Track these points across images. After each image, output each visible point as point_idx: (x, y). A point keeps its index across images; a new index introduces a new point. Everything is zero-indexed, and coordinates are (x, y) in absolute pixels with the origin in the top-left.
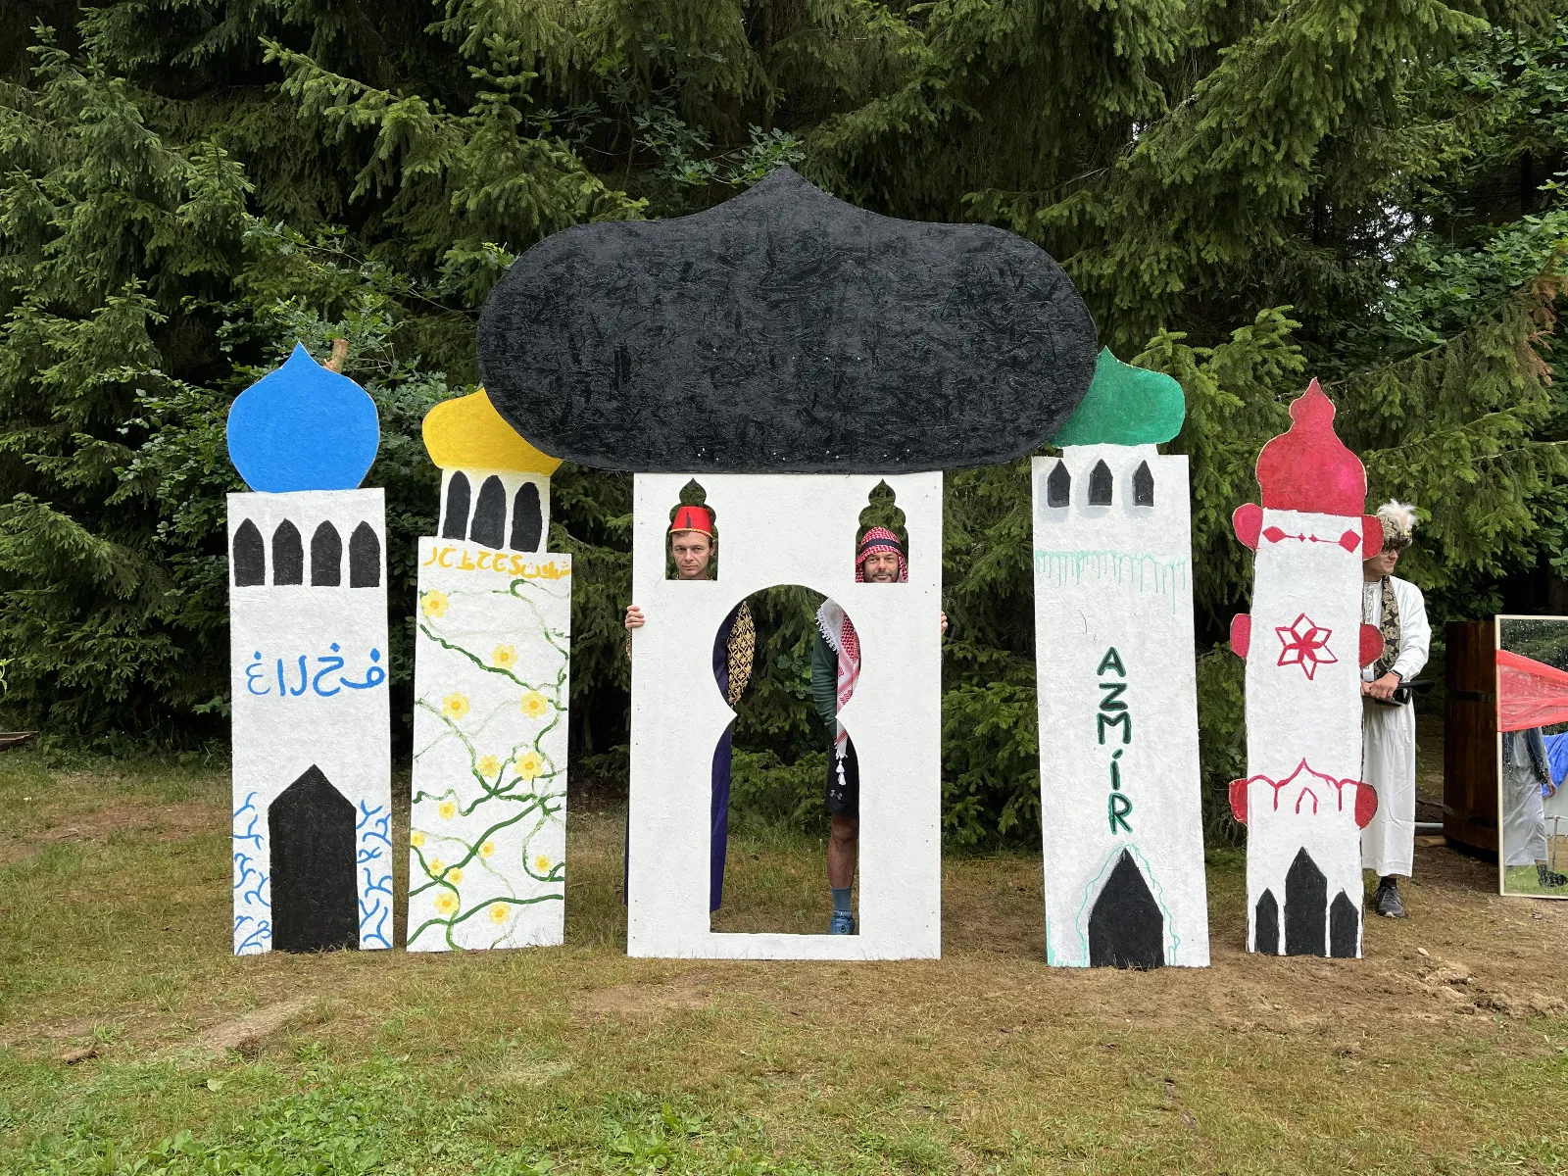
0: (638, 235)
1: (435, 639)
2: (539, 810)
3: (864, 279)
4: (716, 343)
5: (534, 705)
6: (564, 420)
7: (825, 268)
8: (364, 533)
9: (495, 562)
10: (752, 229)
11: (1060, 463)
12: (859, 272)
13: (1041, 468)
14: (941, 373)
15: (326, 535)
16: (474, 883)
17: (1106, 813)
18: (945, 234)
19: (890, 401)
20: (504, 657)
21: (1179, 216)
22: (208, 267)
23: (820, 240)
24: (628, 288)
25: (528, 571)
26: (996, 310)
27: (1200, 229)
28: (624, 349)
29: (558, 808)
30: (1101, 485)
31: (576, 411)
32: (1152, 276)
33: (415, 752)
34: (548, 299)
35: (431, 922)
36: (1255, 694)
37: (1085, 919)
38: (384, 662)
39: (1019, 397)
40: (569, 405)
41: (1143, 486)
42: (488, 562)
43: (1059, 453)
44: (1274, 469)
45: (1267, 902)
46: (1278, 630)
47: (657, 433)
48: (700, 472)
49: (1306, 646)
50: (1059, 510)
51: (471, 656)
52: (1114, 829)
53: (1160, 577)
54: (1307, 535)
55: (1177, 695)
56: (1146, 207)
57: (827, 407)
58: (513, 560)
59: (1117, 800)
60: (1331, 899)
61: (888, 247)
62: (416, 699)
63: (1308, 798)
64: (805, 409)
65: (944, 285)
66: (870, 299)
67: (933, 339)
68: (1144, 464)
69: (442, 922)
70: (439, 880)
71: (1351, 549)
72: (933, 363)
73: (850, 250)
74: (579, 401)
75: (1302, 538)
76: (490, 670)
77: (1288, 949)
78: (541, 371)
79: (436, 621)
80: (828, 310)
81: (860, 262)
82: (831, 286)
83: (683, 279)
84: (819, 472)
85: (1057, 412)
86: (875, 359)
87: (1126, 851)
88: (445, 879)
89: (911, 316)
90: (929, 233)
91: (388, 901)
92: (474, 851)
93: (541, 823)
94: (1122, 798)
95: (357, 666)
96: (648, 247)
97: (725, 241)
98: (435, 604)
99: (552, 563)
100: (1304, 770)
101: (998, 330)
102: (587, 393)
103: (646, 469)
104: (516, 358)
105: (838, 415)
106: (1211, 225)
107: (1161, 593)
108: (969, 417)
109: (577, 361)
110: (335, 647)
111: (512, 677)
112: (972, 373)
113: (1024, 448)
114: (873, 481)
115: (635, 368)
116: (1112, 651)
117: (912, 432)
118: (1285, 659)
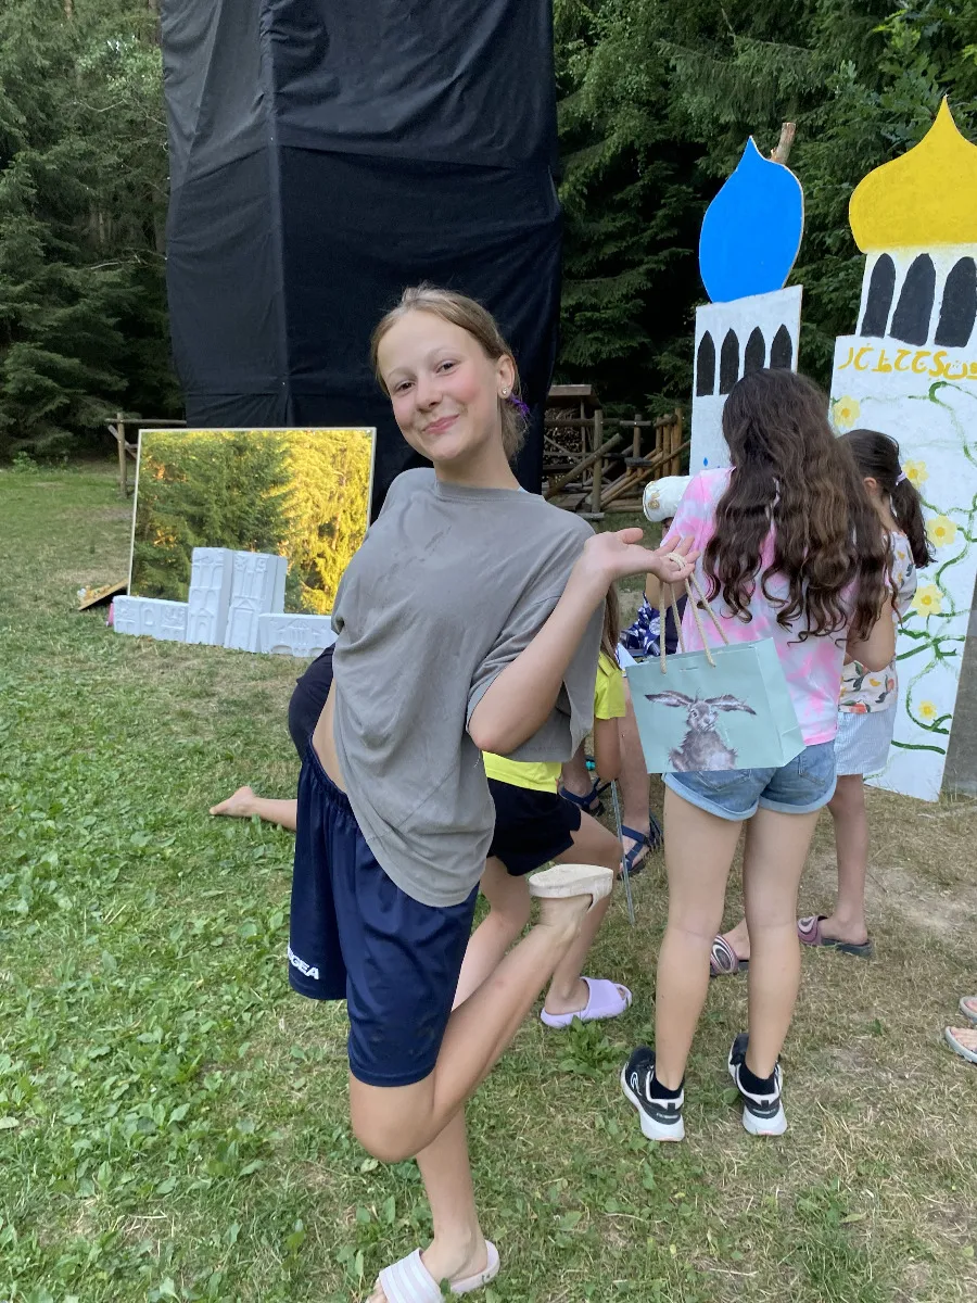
5: (939, 533)
8: (782, 336)
9: (915, 362)
15: (756, 341)
25: (952, 371)
29: (953, 653)
42: (907, 362)
58: (936, 357)
93: (931, 666)
98: (846, 413)
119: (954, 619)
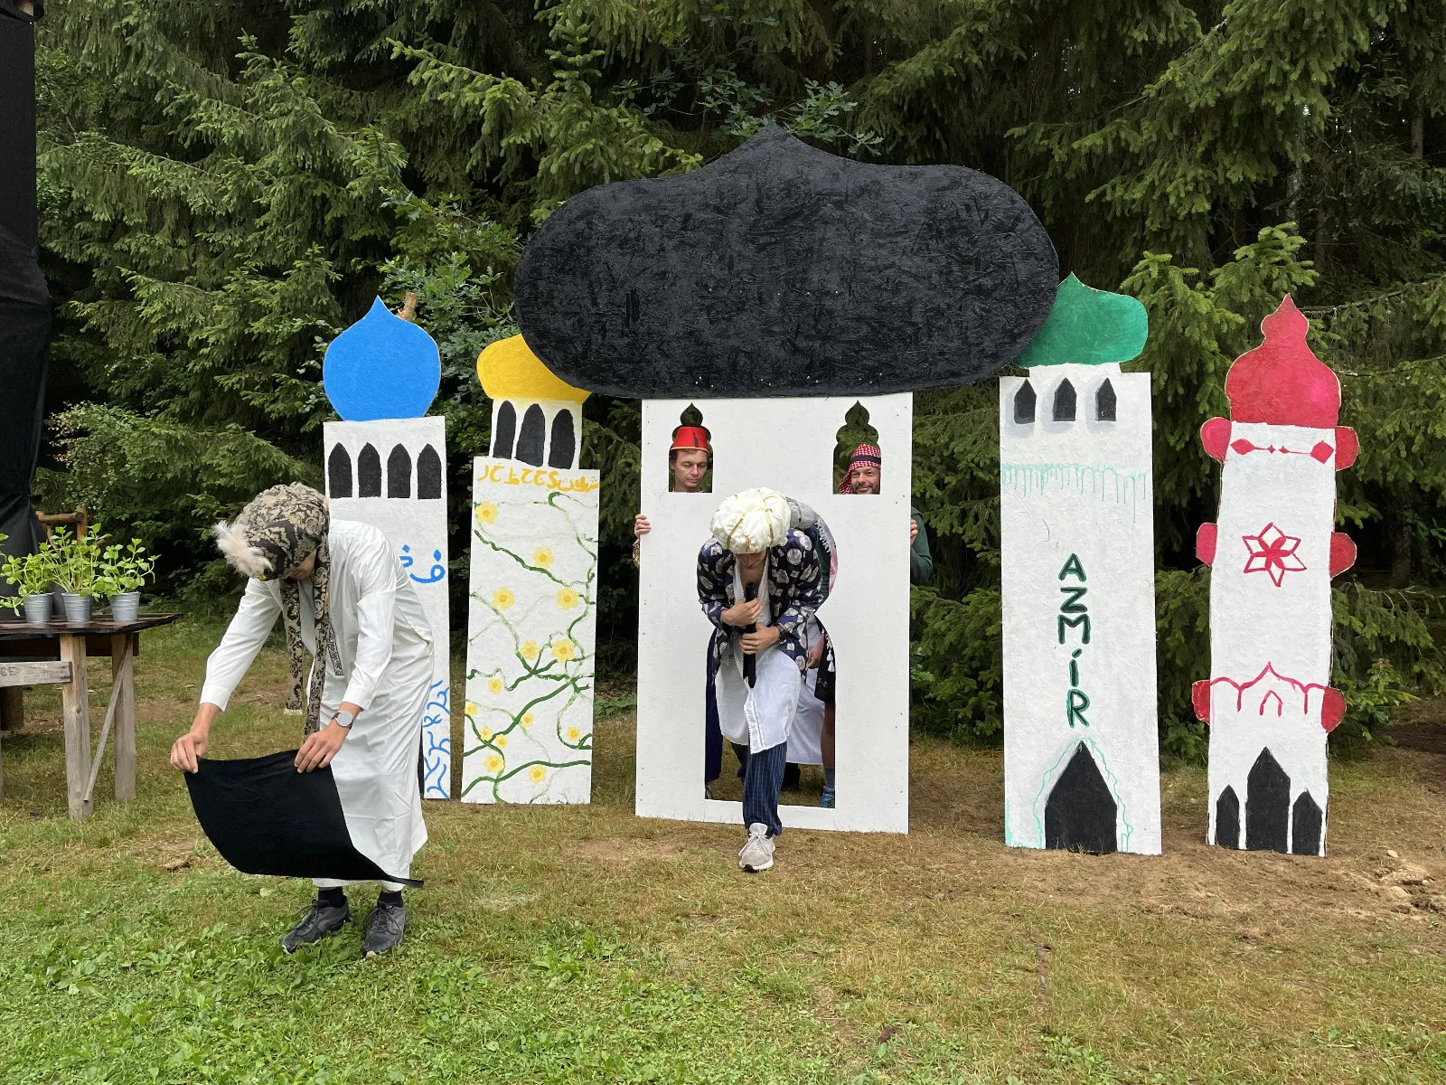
0: (645, 192)
1: (486, 543)
2: (571, 688)
3: (840, 220)
4: (712, 284)
5: (567, 599)
6: (584, 355)
7: (806, 212)
8: (428, 453)
9: (536, 477)
10: (743, 181)
11: (1027, 382)
12: (837, 214)
13: (1009, 387)
14: (910, 304)
15: (399, 455)
16: (517, 748)
17: (1065, 708)
18: (915, 175)
19: (865, 330)
20: (543, 558)
21: (1206, 138)
22: (372, 232)
23: (803, 188)
24: (637, 239)
25: (563, 485)
26: (962, 243)
27: (1228, 150)
28: (634, 292)
29: (587, 687)
30: (1065, 402)
31: (594, 347)
32: (1178, 196)
33: (470, 637)
34: (572, 250)
35: (481, 779)
36: (1221, 600)
37: (1042, 805)
38: (444, 562)
39: (984, 322)
40: (589, 342)
41: (1106, 402)
42: (530, 477)
43: (1026, 374)
44: (1244, 384)
45: (1228, 797)
46: (1245, 538)
47: (661, 365)
48: (697, 397)
49: (1274, 554)
50: (1025, 426)
51: (515, 557)
52: (1072, 723)
53: (1121, 489)
54: (1278, 447)
55: (1136, 600)
56: (1176, 131)
57: (808, 337)
58: (552, 475)
59: (1075, 697)
60: (1294, 798)
61: (864, 190)
62: (471, 592)
63: (1272, 700)
64: (789, 340)
65: (914, 222)
66: (848, 239)
67: (904, 272)
68: (1107, 381)
69: (491, 779)
70: (487, 744)
71: (1323, 460)
72: (904, 294)
73: (829, 194)
74: (597, 338)
75: (1272, 450)
76: (532, 569)
77: (1248, 844)
78: (567, 313)
79: (488, 527)
80: (810, 250)
81: (839, 205)
82: (812, 228)
83: (683, 229)
84: (801, 395)
85: (1020, 335)
86: (851, 291)
87: (1082, 743)
88: (493, 743)
89: (884, 252)
90: (900, 176)
91: (446, 759)
92: (517, 721)
93: (573, 699)
94: (1080, 695)
95: (424, 565)
96: (654, 202)
97: (720, 195)
98: (486, 513)
99: (583, 479)
100: (1269, 673)
101: (964, 262)
102: (603, 331)
103: (652, 396)
104: (546, 303)
105: (817, 344)
106: (1238, 146)
107: (1121, 502)
108: (937, 342)
109: (595, 304)
110: (406, 548)
111: (550, 575)
112: (941, 302)
113: (988, 369)
114: (849, 402)
115: (643, 308)
116: (1074, 557)
117: (884, 358)
118: (1251, 567)
119: (584, 662)
